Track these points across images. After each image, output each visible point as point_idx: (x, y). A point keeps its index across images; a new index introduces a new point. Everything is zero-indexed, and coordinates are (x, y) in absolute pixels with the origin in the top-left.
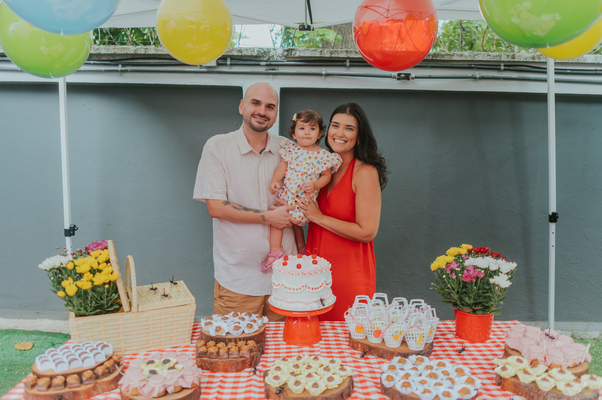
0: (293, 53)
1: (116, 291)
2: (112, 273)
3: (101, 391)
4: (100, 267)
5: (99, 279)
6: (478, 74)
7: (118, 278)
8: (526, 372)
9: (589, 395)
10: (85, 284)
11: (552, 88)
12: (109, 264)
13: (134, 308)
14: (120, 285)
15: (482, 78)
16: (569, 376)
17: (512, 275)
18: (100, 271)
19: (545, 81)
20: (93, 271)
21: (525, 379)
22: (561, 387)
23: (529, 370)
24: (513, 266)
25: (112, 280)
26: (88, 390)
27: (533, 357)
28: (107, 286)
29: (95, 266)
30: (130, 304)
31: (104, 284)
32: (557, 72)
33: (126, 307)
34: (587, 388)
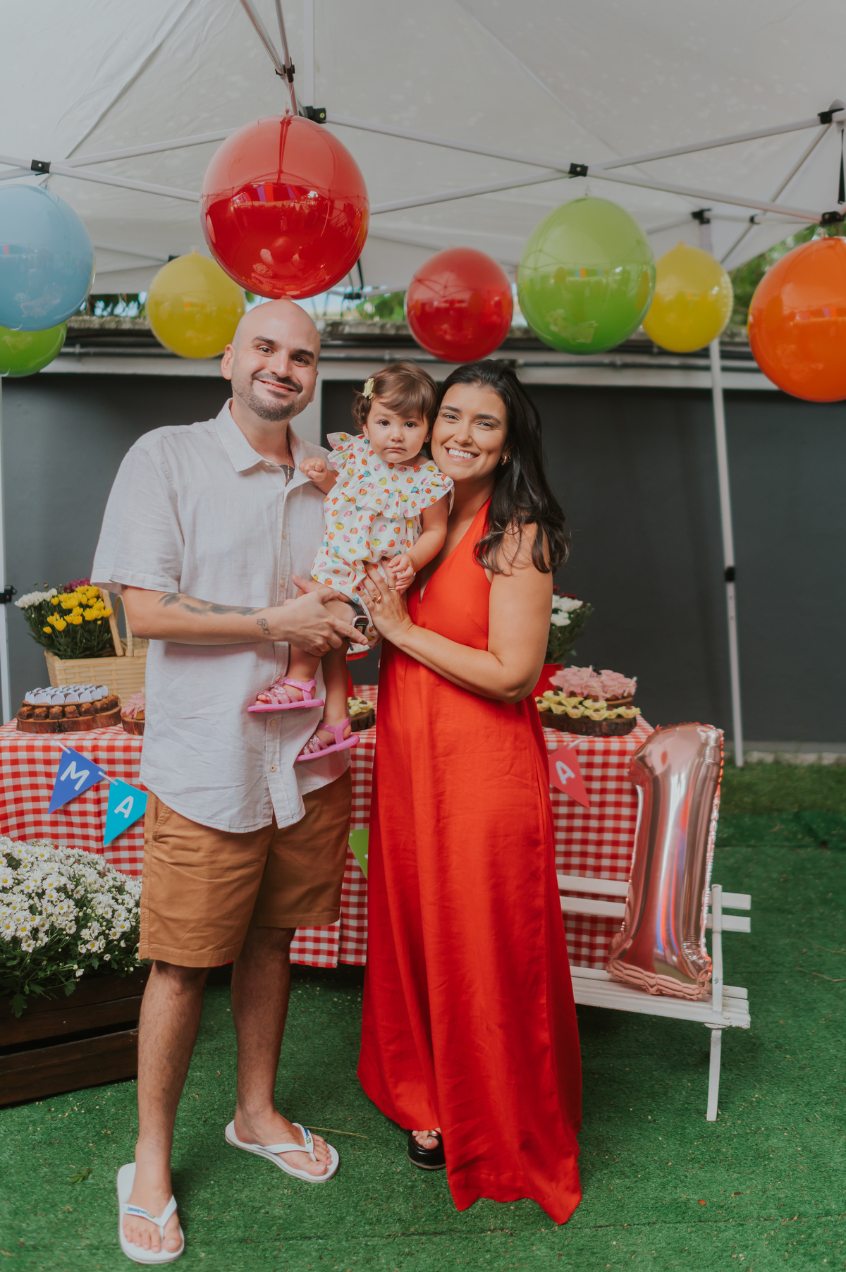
0: (341, 328)
1: (109, 631)
2: (104, 609)
3: (100, 726)
4: (91, 603)
5: (90, 615)
6: (619, 359)
7: (111, 615)
8: (560, 703)
9: (619, 721)
10: (75, 619)
11: (717, 379)
12: (100, 600)
13: (128, 653)
14: (113, 624)
15: (626, 366)
16: (602, 704)
17: (575, 615)
18: (90, 607)
19: (707, 368)
20: (84, 606)
21: (557, 710)
22: (589, 713)
23: (564, 702)
24: (577, 604)
25: (105, 616)
26: (88, 720)
27: (572, 689)
28: (99, 622)
29: (84, 601)
30: (124, 650)
31: (96, 620)
32: (725, 355)
33: (119, 651)
34: (619, 716)
